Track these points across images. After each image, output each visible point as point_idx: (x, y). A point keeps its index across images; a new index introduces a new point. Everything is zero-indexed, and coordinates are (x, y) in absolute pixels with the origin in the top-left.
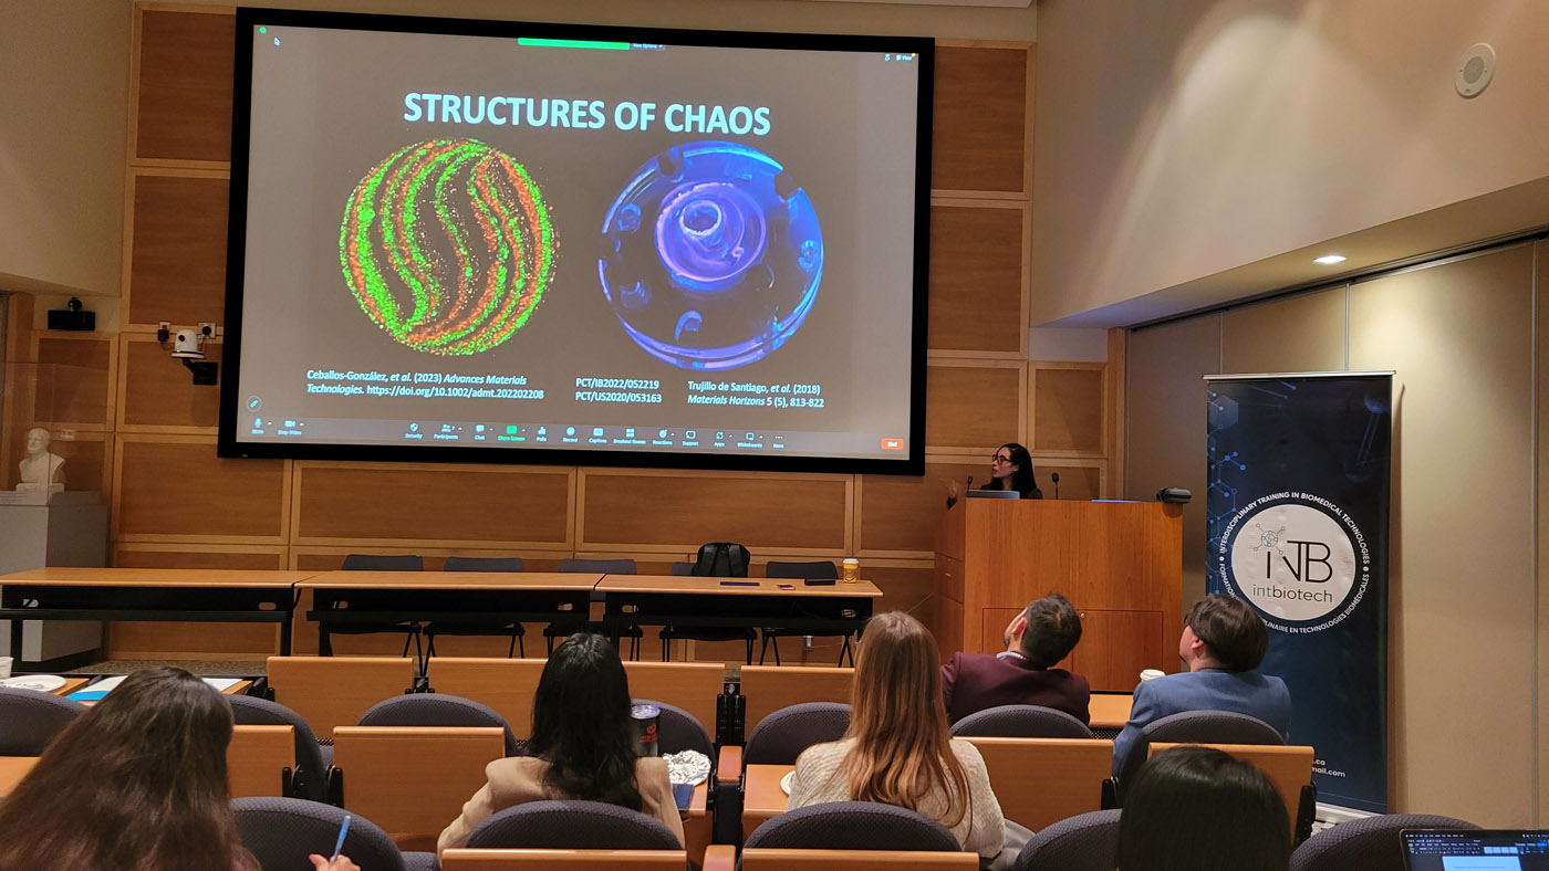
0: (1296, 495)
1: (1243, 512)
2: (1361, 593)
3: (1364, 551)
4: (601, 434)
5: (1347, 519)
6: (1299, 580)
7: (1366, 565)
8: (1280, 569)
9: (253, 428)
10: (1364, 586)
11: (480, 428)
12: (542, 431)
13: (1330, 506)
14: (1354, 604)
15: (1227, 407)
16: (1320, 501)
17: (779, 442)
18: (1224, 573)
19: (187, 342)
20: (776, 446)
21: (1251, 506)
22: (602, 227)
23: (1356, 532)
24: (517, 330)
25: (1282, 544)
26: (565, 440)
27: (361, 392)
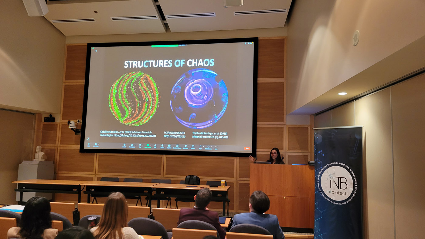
0: (337, 163)
1: (324, 168)
2: (355, 193)
3: (356, 180)
4: (170, 146)
5: (351, 170)
6: (339, 188)
7: (356, 184)
8: (334, 185)
9: (88, 145)
10: (356, 191)
11: (140, 145)
12: (155, 145)
13: (346, 166)
14: (353, 196)
15: (319, 137)
16: (344, 165)
17: (216, 148)
18: (319, 186)
19: (72, 124)
20: (215, 149)
21: (326, 166)
22: (171, 92)
23: (353, 174)
24: (150, 119)
25: (334, 178)
26: (161, 148)
27: (112, 136)
